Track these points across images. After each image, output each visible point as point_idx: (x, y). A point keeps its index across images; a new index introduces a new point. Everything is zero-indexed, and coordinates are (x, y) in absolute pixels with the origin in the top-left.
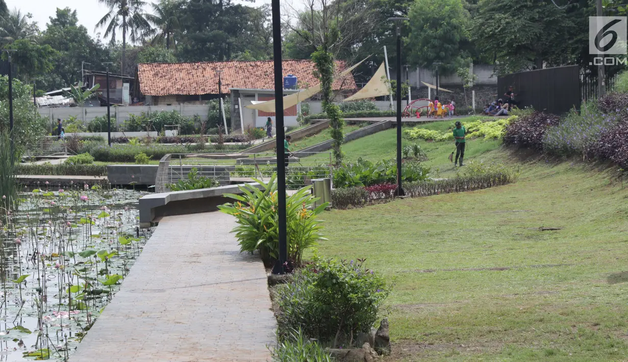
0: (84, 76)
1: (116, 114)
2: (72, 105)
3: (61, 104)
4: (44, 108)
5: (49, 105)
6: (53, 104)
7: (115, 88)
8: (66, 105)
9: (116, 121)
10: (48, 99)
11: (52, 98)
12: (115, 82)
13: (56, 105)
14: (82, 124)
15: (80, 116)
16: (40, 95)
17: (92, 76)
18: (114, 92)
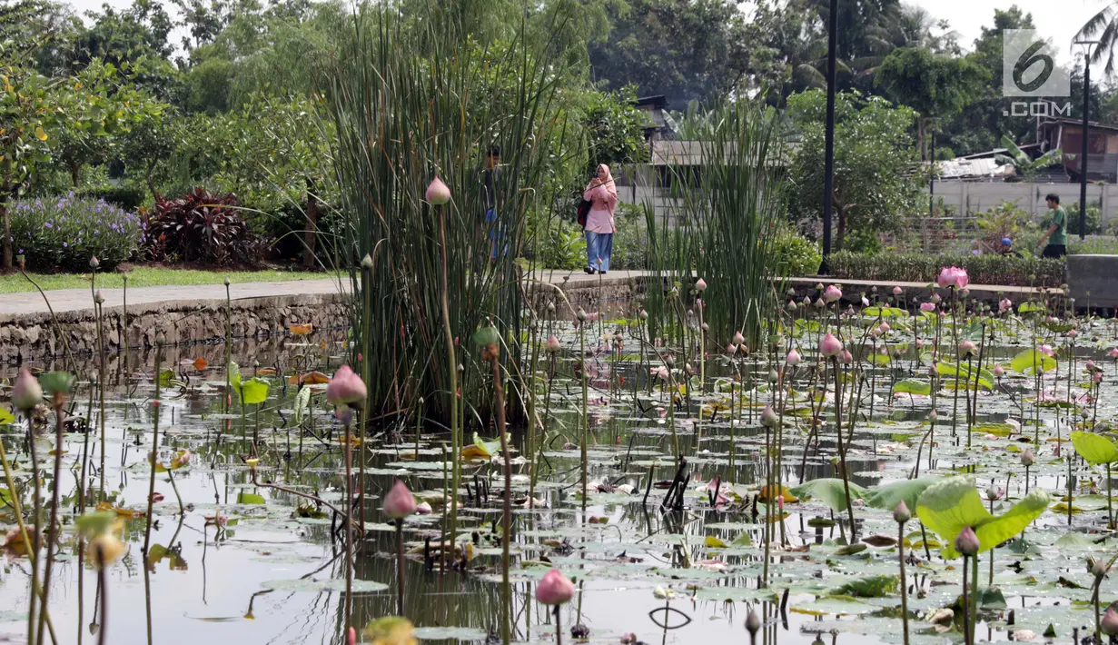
0: (1041, 128)
1: (1101, 199)
2: (1009, 179)
3: (987, 176)
4: (951, 182)
5: (962, 177)
6: (971, 176)
7: (1103, 151)
8: (997, 177)
9: (1101, 214)
10: (961, 164)
11: (968, 164)
12: (1105, 139)
13: (976, 176)
14: (1029, 218)
15: (1025, 200)
16: (942, 157)
17: (1057, 126)
18: (1101, 160)
